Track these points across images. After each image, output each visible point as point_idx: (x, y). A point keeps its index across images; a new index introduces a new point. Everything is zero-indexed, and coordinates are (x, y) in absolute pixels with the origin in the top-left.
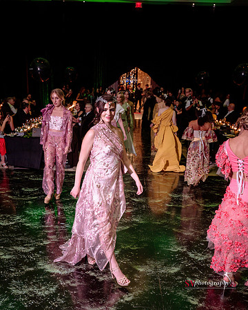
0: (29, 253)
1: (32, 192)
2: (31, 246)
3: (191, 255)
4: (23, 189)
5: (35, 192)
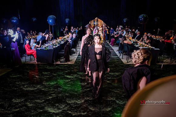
0: (42, 103)
1: (47, 74)
2: (43, 100)
3: (117, 102)
4: (43, 73)
5: (48, 74)
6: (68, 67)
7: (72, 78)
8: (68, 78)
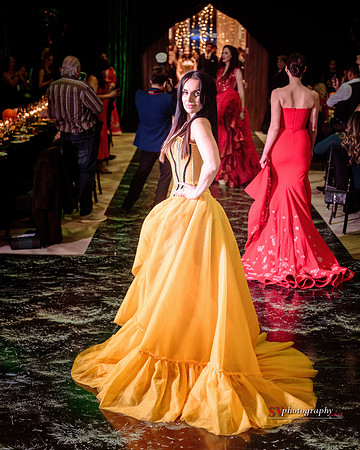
6: (52, 272)
7: (79, 327)
8: (55, 328)
